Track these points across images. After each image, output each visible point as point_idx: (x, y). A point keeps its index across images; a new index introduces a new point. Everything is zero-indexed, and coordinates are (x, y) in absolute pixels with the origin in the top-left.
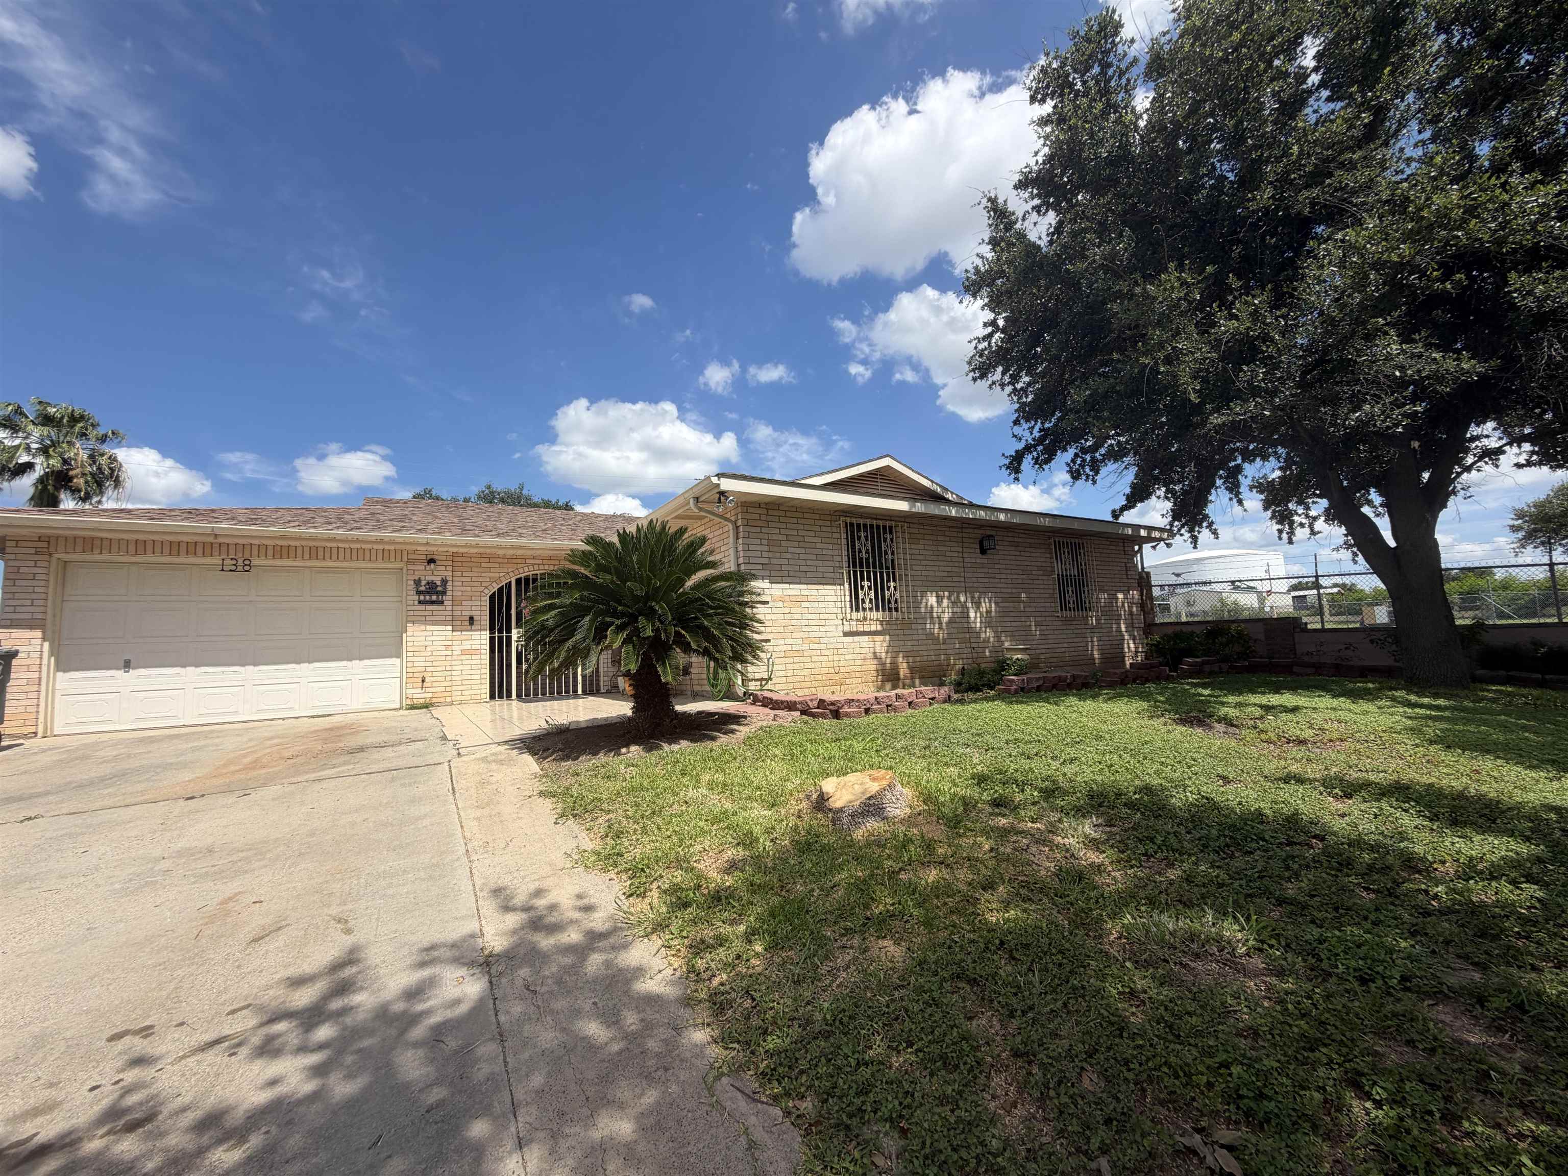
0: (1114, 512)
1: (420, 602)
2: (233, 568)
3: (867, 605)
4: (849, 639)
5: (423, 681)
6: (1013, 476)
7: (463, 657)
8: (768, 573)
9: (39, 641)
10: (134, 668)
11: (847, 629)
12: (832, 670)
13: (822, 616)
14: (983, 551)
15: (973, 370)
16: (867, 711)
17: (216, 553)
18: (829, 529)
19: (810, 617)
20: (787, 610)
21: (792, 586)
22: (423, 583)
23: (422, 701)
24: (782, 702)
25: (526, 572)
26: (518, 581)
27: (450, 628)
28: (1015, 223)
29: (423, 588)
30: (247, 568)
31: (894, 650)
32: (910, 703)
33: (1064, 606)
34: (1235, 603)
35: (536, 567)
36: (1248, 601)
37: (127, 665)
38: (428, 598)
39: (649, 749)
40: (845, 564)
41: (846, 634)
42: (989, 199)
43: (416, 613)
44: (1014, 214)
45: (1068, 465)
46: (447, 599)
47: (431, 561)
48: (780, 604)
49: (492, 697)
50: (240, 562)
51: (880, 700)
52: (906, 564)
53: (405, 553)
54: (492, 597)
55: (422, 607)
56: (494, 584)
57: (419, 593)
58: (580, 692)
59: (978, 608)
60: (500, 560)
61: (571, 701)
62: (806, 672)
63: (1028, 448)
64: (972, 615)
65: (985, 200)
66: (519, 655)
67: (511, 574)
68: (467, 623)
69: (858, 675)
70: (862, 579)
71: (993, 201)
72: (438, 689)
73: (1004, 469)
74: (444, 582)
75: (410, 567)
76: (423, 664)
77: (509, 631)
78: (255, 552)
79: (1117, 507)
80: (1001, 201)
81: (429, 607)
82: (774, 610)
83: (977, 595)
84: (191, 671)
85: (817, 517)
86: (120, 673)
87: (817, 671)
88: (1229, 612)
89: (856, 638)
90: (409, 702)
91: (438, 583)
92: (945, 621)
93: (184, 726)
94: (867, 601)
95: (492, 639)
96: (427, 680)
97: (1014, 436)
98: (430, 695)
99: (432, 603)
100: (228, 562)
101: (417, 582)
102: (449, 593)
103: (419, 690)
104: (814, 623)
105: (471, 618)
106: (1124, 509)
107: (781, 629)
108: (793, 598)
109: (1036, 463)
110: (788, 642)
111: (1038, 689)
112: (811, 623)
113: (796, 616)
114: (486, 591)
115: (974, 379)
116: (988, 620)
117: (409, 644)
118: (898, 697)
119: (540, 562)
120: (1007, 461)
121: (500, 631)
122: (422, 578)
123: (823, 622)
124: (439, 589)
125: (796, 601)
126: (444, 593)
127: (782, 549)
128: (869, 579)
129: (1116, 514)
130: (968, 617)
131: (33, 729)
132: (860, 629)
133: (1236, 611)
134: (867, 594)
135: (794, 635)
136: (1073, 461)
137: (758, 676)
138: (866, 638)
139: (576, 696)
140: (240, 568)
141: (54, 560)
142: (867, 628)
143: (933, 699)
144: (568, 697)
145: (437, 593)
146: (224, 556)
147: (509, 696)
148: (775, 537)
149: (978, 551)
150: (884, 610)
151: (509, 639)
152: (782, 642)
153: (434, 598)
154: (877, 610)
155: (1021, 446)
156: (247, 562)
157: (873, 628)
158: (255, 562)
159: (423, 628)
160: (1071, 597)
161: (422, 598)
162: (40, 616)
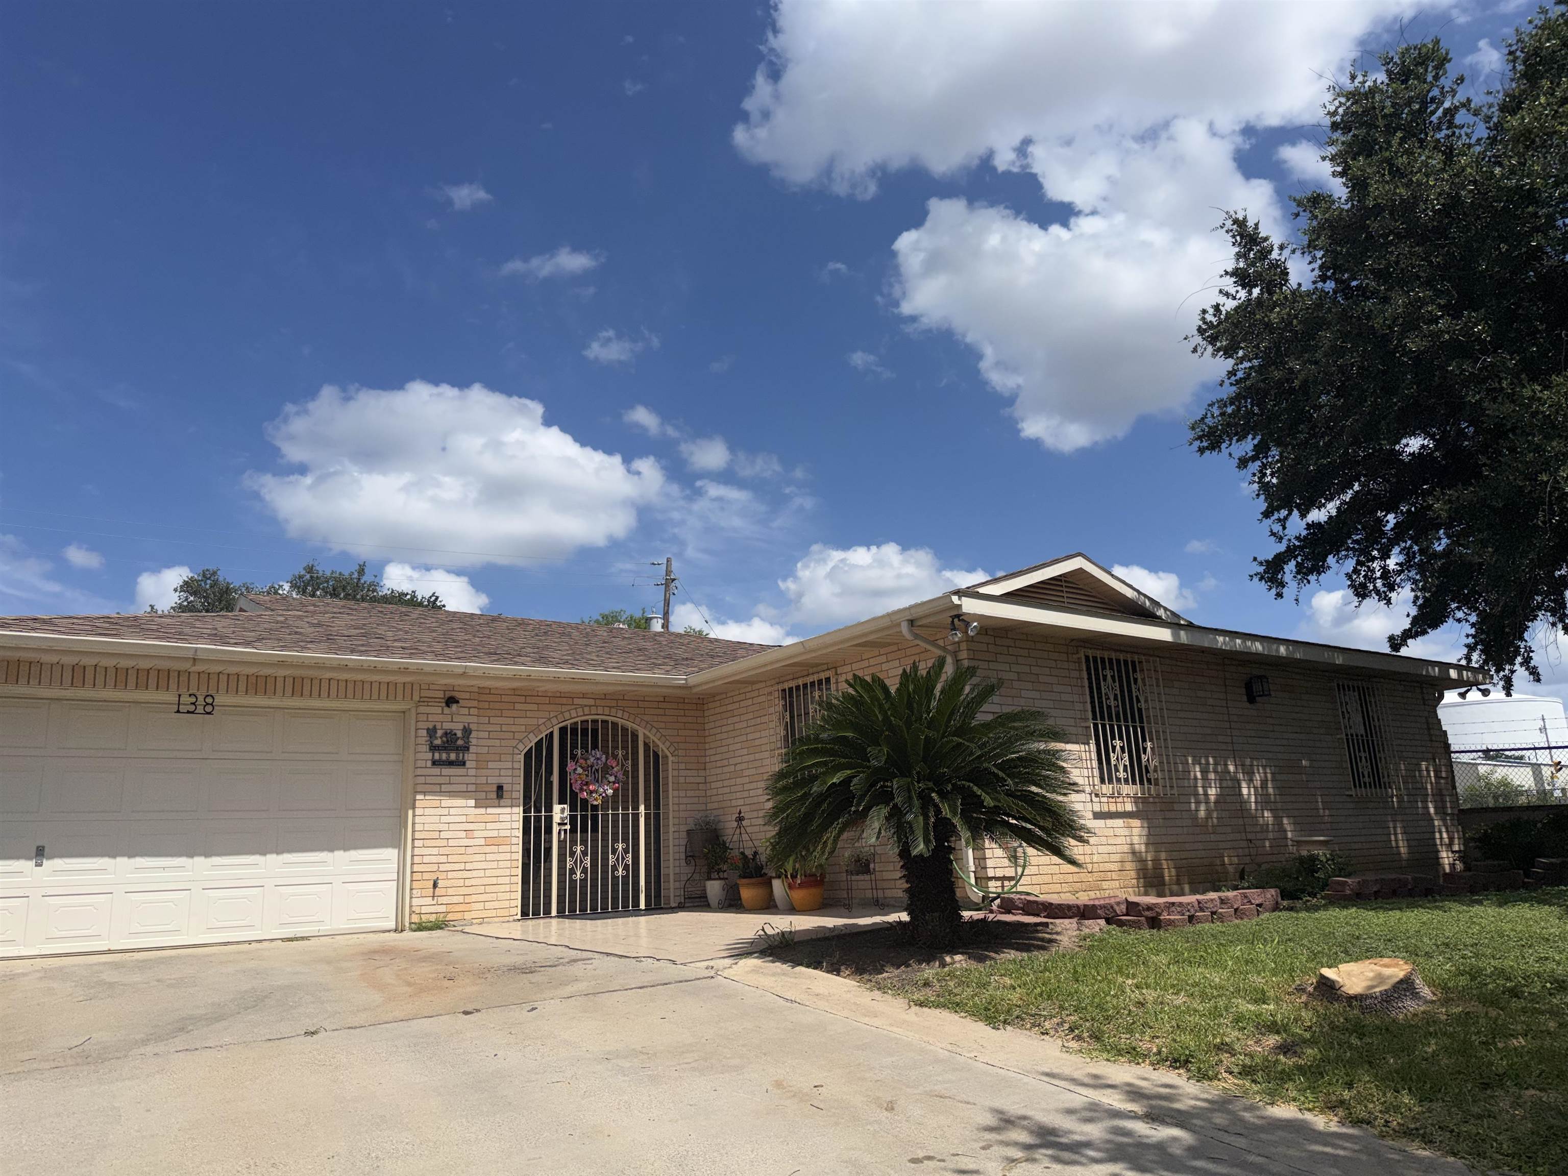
0: (1391, 639)
1: (434, 763)
2: (192, 708)
3: (1122, 774)
4: (1100, 823)
5: (435, 885)
6: (1274, 591)
7: (488, 849)
10: (50, 857)
11: (1097, 808)
12: (1083, 868)
14: (1251, 699)
15: (1200, 438)
16: (1191, 918)
17: (173, 685)
18: (1066, 666)
22: (440, 733)
23: (433, 918)
24: (1069, 907)
25: (574, 717)
26: (563, 730)
27: (472, 802)
28: (1270, 252)
29: (438, 742)
30: (209, 709)
31: (1152, 841)
32: (1236, 910)
33: (1357, 781)
34: (1504, 783)
35: (587, 710)
36: (1522, 778)
37: (40, 854)
38: (444, 756)
39: (981, 959)
40: (1090, 715)
41: (1096, 816)
42: (1236, 221)
43: (429, 780)
44: (1266, 239)
45: (1349, 576)
46: (469, 757)
47: (451, 701)
49: (524, 914)
50: (201, 699)
51: (1203, 905)
52: (1162, 717)
53: (416, 687)
54: (528, 755)
55: (436, 771)
56: (531, 736)
57: (433, 748)
58: (642, 906)
59: (1251, 780)
60: (538, 700)
61: (631, 919)
62: (1053, 869)
63: (1290, 553)
64: (1245, 791)
65: (1230, 222)
66: (562, 844)
67: (554, 721)
68: (494, 795)
69: (1114, 875)
70: (1113, 738)
71: (1241, 224)
72: (455, 900)
73: (1256, 579)
74: (467, 731)
75: (422, 709)
76: (434, 859)
77: (549, 809)
78: (223, 685)
79: (1398, 632)
80: (1251, 223)
81: (447, 771)
83: (1248, 761)
84: (122, 862)
85: (1051, 647)
86: (26, 865)
87: (1066, 868)
88: (1496, 798)
89: (1110, 822)
90: (415, 918)
91: (459, 734)
92: (1212, 798)
93: (110, 952)
94: (1121, 769)
95: (526, 820)
96: (441, 883)
97: (1273, 534)
98: (442, 909)
99: (450, 763)
100: (185, 699)
101: (432, 732)
102: (472, 749)
103: (429, 901)
105: (500, 788)
106: (1407, 635)
109: (1298, 573)
111: (1377, 895)
114: (521, 746)
115: (1201, 450)
116: (1264, 801)
117: (417, 827)
118: (1222, 901)
119: (592, 702)
120: (1261, 569)
121: (538, 810)
122: (438, 726)
124: (460, 742)
126: (466, 748)
128: (1121, 738)
129: (1396, 642)
130: (1240, 794)
132: (1113, 808)
133: (1506, 796)
134: (1120, 760)
136: (1356, 571)
137: (999, 873)
138: (1119, 822)
139: (637, 912)
140: (200, 709)
142: (1120, 808)
143: (1260, 905)
144: (626, 913)
145: (458, 749)
146: (183, 690)
147: (547, 912)
149: (1245, 698)
150: (1142, 783)
151: (549, 819)
153: (453, 756)
154: (1134, 782)
155: (1282, 547)
156: (209, 700)
157: (1129, 808)
158: (219, 700)
159: (437, 804)
160: (1364, 767)
161: (437, 756)
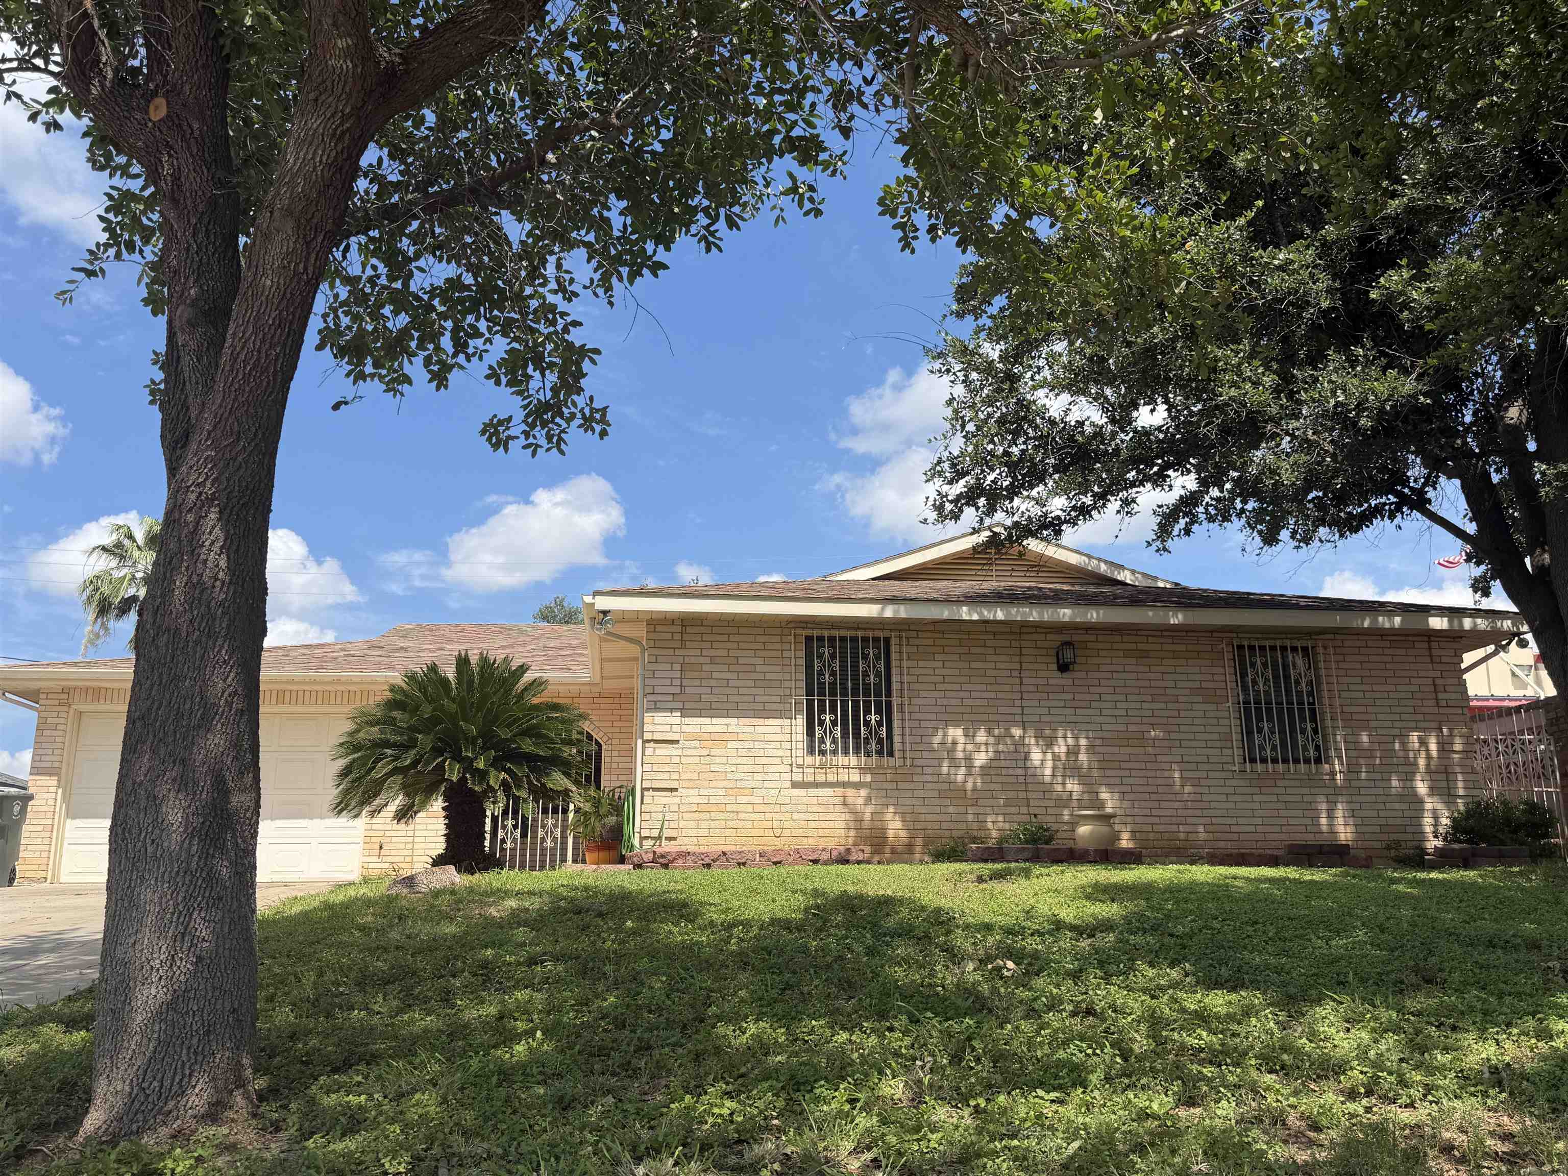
3: (828, 746)
4: (801, 792)
5: (381, 848)
7: (428, 821)
8: (680, 705)
9: (53, 789)
11: (798, 778)
12: (769, 833)
13: (758, 761)
14: (1063, 668)
18: (778, 646)
19: (739, 761)
20: (705, 752)
21: (715, 720)
23: (377, 872)
31: (877, 809)
41: (795, 785)
48: (696, 743)
62: (728, 832)
69: (811, 841)
70: (822, 712)
72: (397, 859)
76: (382, 827)
82: (687, 752)
83: (1048, 727)
85: (761, 631)
87: (744, 832)
89: (812, 792)
90: (364, 872)
94: (829, 741)
96: (385, 846)
98: (387, 865)
103: (375, 859)
104: (746, 768)
107: (695, 776)
108: (717, 737)
110: (703, 792)
112: (741, 768)
113: (718, 760)
123: (760, 769)
125: (721, 740)
127: (704, 675)
128: (833, 711)
131: (43, 874)
132: (821, 778)
134: (830, 731)
135: (713, 784)
138: (829, 791)
141: (72, 712)
142: (831, 778)
148: (693, 660)
149: (1055, 667)
150: (862, 754)
152: (696, 792)
154: (845, 752)
157: (843, 777)
162: (56, 765)
